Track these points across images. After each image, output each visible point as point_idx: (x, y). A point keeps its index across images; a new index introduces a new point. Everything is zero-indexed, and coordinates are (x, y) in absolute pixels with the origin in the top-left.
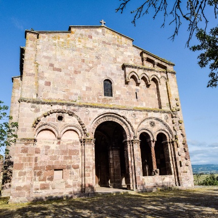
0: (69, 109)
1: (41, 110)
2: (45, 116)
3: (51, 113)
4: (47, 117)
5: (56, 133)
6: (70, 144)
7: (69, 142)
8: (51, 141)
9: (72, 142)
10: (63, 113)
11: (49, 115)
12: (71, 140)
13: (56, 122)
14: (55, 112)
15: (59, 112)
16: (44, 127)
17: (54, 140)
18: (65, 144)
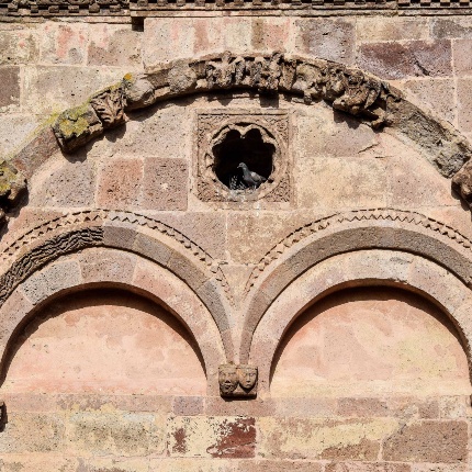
0: (329, 50)
1: (27, 75)
2: (75, 148)
3: (140, 109)
4: (102, 150)
5: (208, 335)
6: (364, 449)
7: (348, 434)
8: (147, 419)
9: (381, 428)
10: (269, 97)
11: (114, 130)
12: (374, 406)
13: (196, 206)
14: (184, 97)
15: (223, 93)
16: (71, 272)
17: (186, 407)
18: (310, 447)
